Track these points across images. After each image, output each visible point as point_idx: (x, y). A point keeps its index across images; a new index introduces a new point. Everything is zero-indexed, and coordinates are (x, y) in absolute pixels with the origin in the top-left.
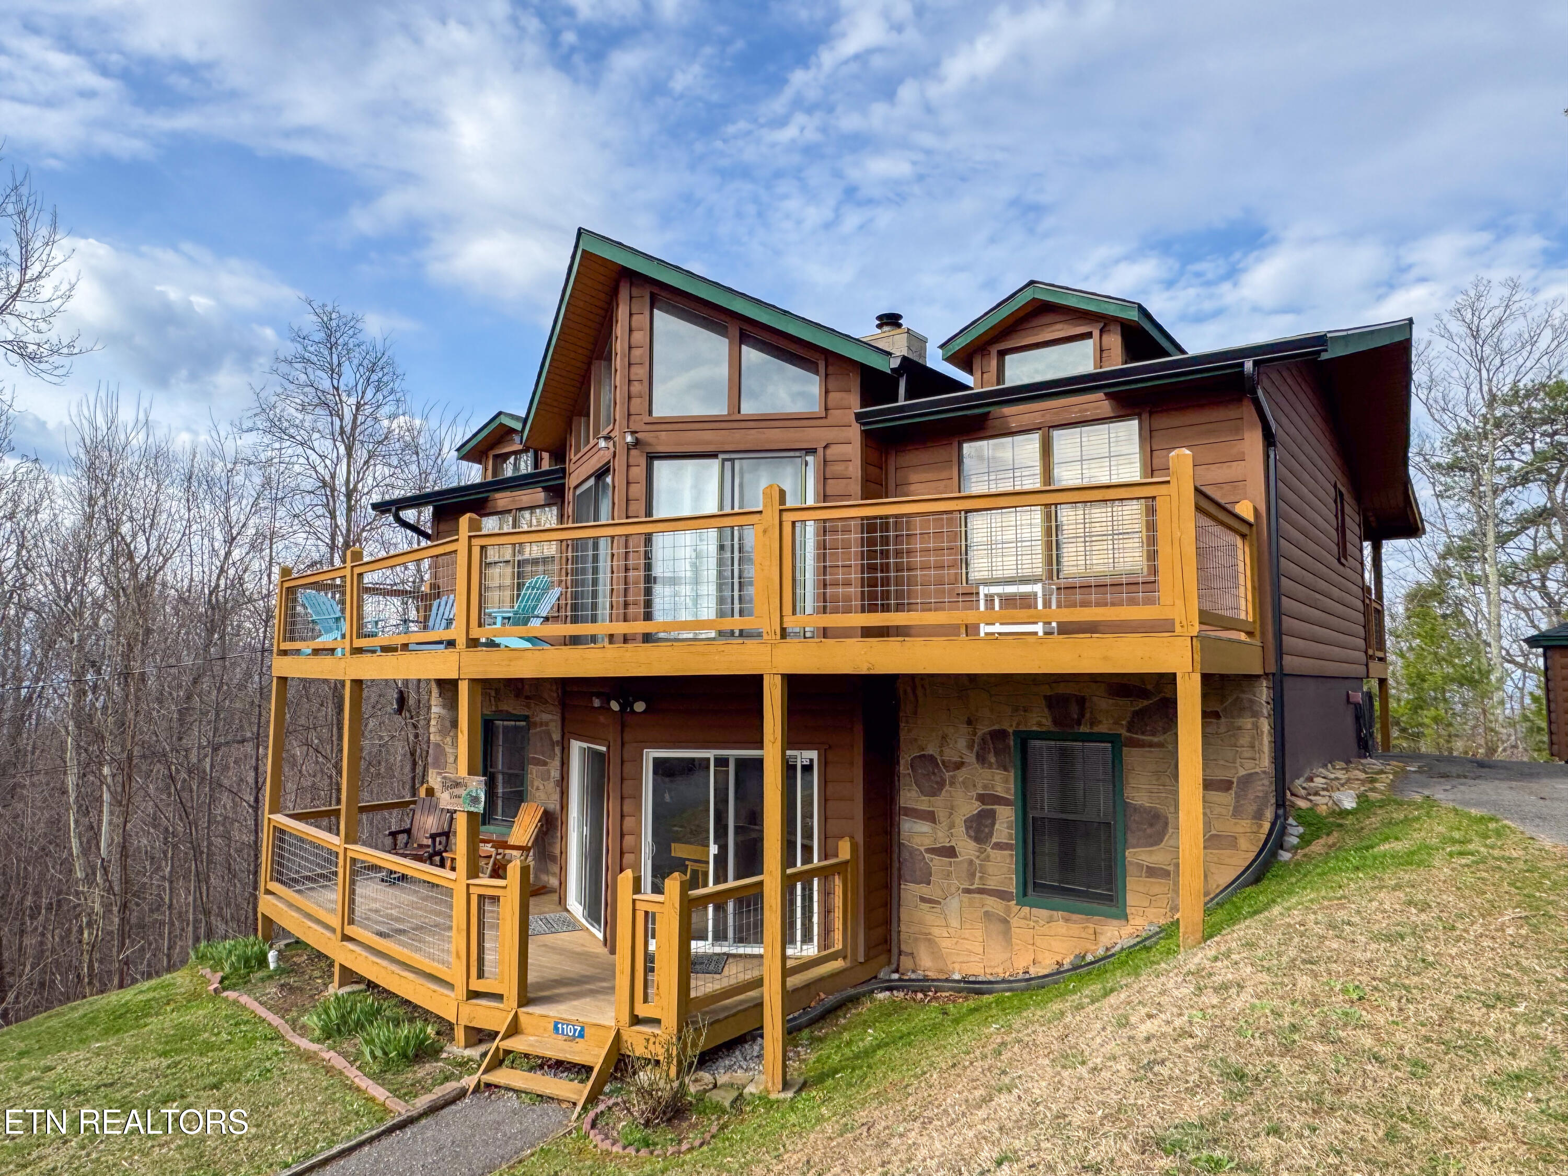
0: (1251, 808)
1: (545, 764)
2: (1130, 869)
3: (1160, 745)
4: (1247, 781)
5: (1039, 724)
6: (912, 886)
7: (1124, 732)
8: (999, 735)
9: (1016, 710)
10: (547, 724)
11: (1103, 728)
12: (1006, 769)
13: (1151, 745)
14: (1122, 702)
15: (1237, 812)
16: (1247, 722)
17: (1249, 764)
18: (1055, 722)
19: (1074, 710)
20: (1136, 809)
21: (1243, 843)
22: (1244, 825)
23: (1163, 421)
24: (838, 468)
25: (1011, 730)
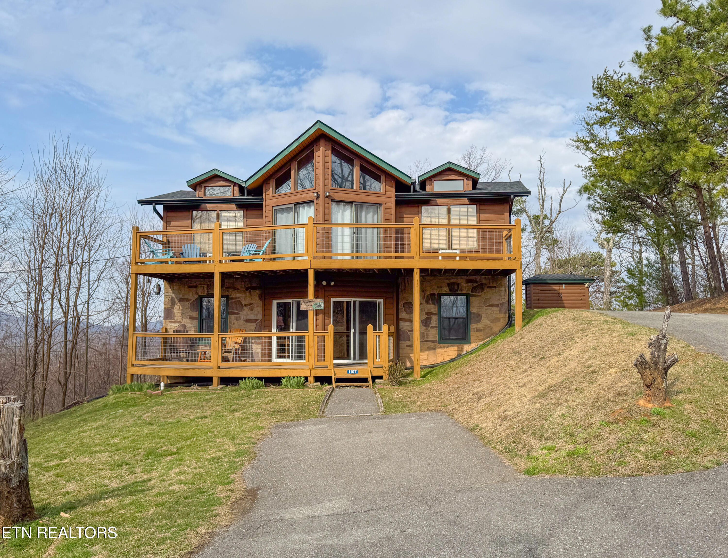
0: (504, 311)
1: (238, 314)
2: (472, 330)
3: (480, 296)
4: (502, 304)
5: (445, 291)
6: (403, 342)
7: (471, 293)
8: (433, 295)
9: (438, 287)
10: (239, 298)
11: (464, 292)
12: (435, 305)
13: (478, 296)
14: (469, 284)
15: (500, 312)
16: (503, 289)
17: (503, 300)
18: (450, 290)
19: (456, 287)
20: (473, 313)
21: (502, 320)
22: (502, 315)
23: (483, 207)
24: (388, 211)
25: (436, 293)
